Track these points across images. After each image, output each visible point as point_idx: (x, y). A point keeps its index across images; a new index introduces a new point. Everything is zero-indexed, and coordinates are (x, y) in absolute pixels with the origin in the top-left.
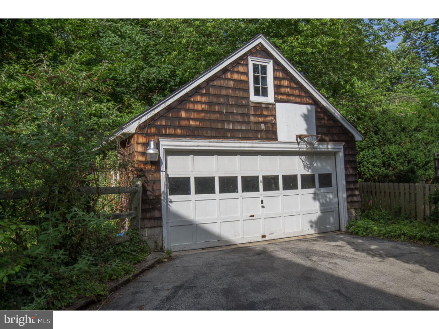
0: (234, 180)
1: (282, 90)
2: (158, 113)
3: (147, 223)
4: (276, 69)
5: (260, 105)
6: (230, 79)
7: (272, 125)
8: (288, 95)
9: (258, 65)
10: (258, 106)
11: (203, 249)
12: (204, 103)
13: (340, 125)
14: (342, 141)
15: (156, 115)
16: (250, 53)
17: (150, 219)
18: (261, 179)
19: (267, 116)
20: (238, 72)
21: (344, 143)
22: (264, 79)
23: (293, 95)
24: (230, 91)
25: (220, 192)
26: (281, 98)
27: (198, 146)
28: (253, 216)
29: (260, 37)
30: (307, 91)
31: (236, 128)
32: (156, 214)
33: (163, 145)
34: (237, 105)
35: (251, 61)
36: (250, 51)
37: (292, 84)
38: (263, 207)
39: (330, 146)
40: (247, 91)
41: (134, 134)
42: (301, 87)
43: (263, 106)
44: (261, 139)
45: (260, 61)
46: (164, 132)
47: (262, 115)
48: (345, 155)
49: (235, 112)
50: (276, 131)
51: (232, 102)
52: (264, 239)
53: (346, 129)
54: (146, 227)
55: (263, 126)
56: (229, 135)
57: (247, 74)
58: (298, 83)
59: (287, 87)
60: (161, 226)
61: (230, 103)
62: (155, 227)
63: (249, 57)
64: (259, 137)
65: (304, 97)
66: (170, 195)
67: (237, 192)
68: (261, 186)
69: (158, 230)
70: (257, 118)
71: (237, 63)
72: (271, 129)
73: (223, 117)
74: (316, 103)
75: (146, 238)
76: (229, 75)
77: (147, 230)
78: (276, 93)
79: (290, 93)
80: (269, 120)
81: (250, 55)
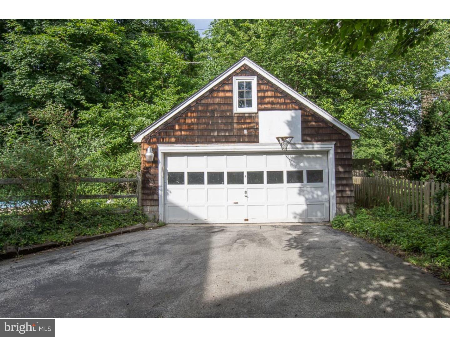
0: (221, 174)
1: (266, 100)
2: (158, 127)
3: (148, 203)
4: (260, 84)
5: (243, 115)
6: (216, 97)
7: (255, 130)
8: (272, 103)
9: (243, 82)
10: (241, 116)
11: (193, 224)
12: (194, 117)
13: (331, 126)
14: (333, 140)
15: (156, 129)
16: (235, 74)
17: (151, 200)
18: (245, 174)
19: (249, 123)
20: (224, 91)
21: (334, 142)
22: (249, 93)
23: (278, 103)
24: (216, 106)
25: (208, 184)
26: (264, 107)
27: (187, 150)
28: (237, 203)
29: (244, 59)
30: (292, 98)
31: (220, 135)
32: (155, 197)
33: (160, 150)
34: (221, 117)
35: (236, 81)
36: (235, 72)
37: (276, 94)
38: (246, 196)
39: (317, 146)
40: (231, 105)
41: (141, 143)
42: (286, 95)
43: (247, 115)
44: (244, 142)
45: (245, 79)
46: (162, 141)
47: (244, 123)
48: (336, 153)
49: (220, 122)
50: (258, 135)
51: (217, 114)
52: (246, 222)
53: (338, 128)
54: (148, 205)
55: (245, 132)
56: (214, 140)
57: (231, 91)
58: (283, 92)
59: (271, 97)
60: (158, 206)
61: (216, 116)
62: (153, 206)
63: (234, 77)
64: (241, 140)
65: (289, 104)
66: (168, 184)
67: (224, 184)
68: (245, 180)
69: (156, 208)
70: (240, 126)
71: (223, 83)
72: (253, 134)
73: (210, 127)
74: (302, 107)
75: (148, 212)
76: (216, 94)
77: (149, 207)
78: (260, 103)
79: (274, 102)
80: (252, 127)
81: (234, 76)
